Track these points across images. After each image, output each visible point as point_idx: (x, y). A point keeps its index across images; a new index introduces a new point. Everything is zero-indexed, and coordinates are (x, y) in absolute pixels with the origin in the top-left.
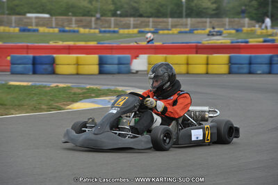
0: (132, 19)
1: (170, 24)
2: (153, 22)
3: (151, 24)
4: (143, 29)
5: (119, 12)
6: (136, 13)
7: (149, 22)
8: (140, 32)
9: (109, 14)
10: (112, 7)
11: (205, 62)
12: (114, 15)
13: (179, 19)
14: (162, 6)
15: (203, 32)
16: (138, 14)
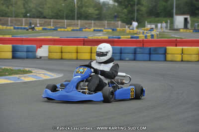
0: (38, 20)
1: (66, 24)
2: (53, 22)
3: (52, 23)
4: (46, 27)
5: (28, 15)
6: (41, 16)
7: (50, 22)
8: (43, 29)
9: (22, 16)
10: (23, 11)
11: (89, 51)
12: (25, 16)
13: (72, 21)
14: (60, 11)
15: (89, 30)
16: (42, 16)
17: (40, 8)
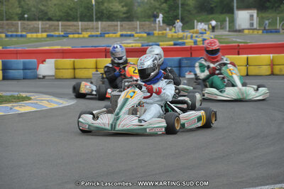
0: (40, 23)
1: (80, 27)
2: (62, 26)
3: (60, 27)
4: (52, 33)
5: (26, 16)
6: (45, 17)
7: (58, 26)
8: (48, 36)
9: (16, 18)
10: (19, 10)
12: (22, 18)
13: (90, 23)
14: (71, 10)
15: (114, 35)
16: (47, 18)
17: (43, 5)
